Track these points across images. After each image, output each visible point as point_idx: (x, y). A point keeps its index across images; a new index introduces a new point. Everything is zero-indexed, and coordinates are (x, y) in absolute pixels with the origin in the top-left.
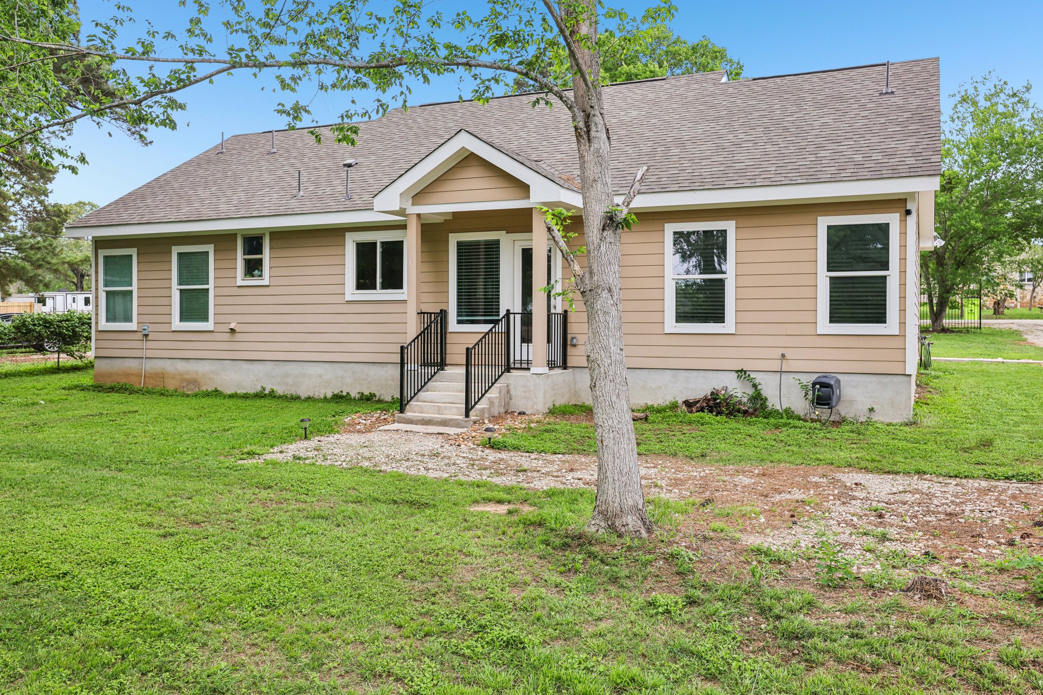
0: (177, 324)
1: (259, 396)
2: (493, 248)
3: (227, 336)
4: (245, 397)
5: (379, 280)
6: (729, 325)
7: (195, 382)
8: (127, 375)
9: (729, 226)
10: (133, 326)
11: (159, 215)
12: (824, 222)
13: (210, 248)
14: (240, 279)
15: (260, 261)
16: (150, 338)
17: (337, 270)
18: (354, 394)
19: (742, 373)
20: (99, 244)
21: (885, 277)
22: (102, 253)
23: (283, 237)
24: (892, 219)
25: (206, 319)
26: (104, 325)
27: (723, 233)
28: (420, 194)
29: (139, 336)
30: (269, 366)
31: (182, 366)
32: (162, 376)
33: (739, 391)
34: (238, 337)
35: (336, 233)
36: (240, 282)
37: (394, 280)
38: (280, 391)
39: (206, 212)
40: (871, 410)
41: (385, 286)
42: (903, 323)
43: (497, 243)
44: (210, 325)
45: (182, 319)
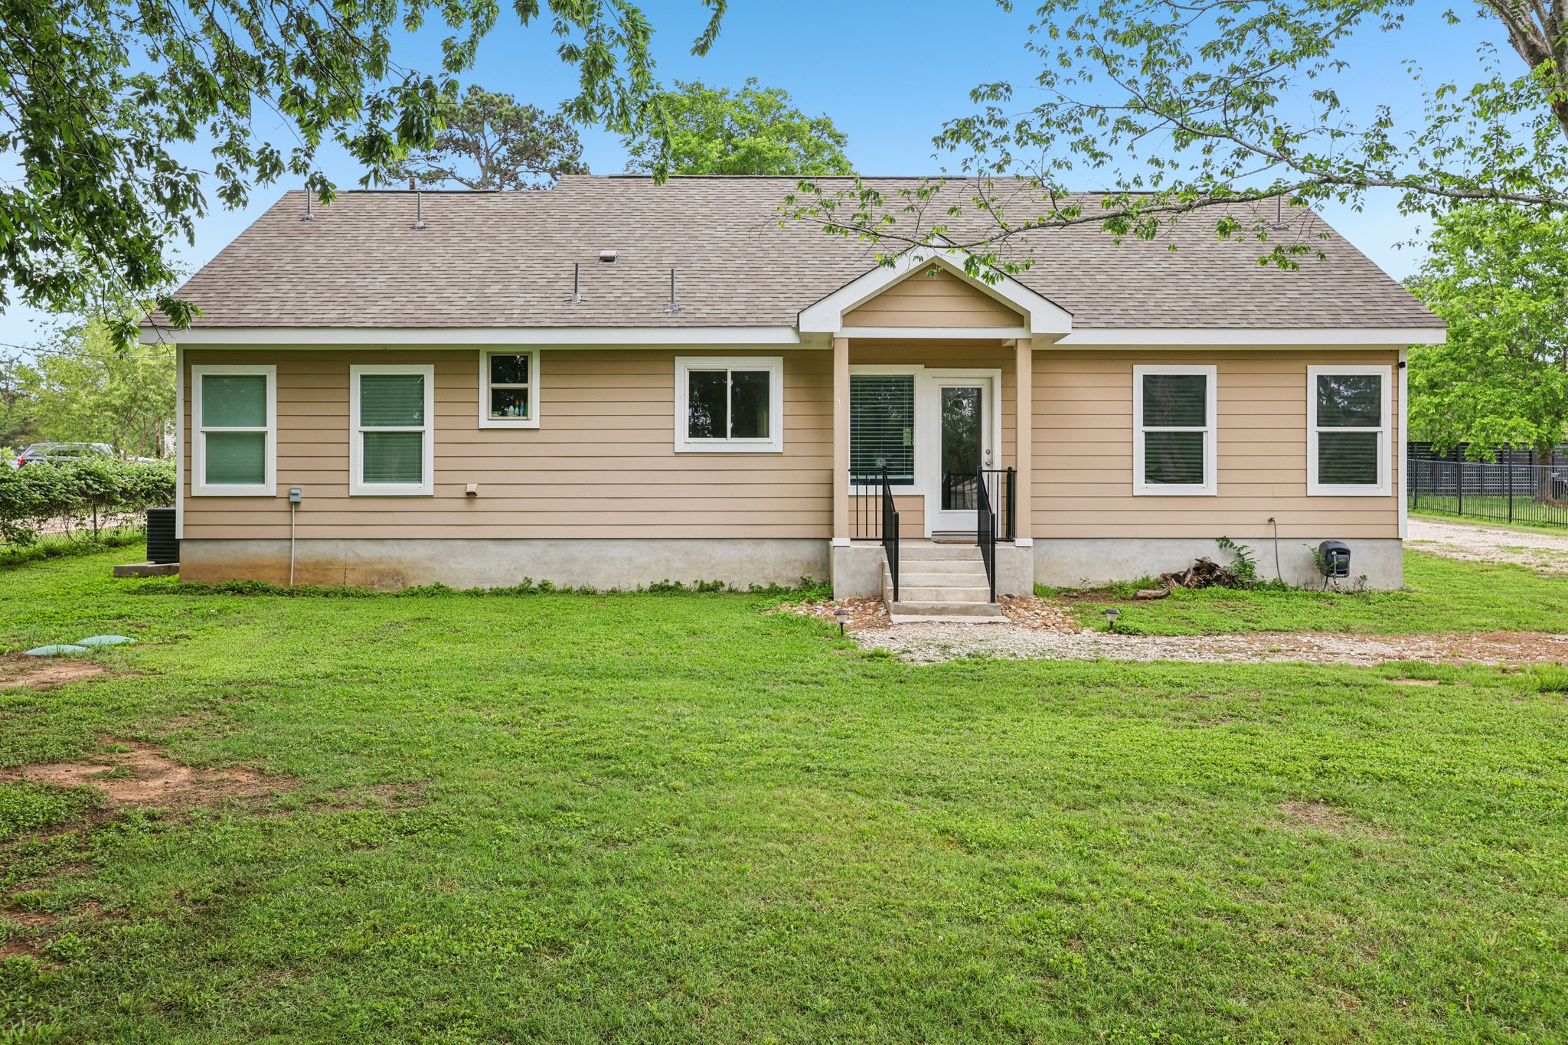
0: (358, 485)
1: (524, 591)
2: (906, 386)
3: (461, 504)
4: (498, 593)
5: (729, 425)
6: (1210, 484)
7: (397, 575)
8: (253, 567)
10: (270, 487)
13: (427, 371)
14: (485, 416)
15: (522, 397)
16: (302, 507)
17: (664, 409)
18: (687, 583)
19: (1224, 542)
20: (191, 356)
22: (198, 372)
23: (558, 359)
24: (1384, 371)
25: (418, 477)
26: (201, 486)
28: (850, 316)
29: (283, 505)
30: (538, 548)
31: (369, 551)
32: (322, 567)
34: (479, 504)
35: (665, 355)
36: (484, 423)
37: (752, 423)
38: (558, 583)
40: (1364, 578)
41: (736, 433)
42: (1396, 484)
43: (910, 381)
44: (426, 487)
45: (367, 478)
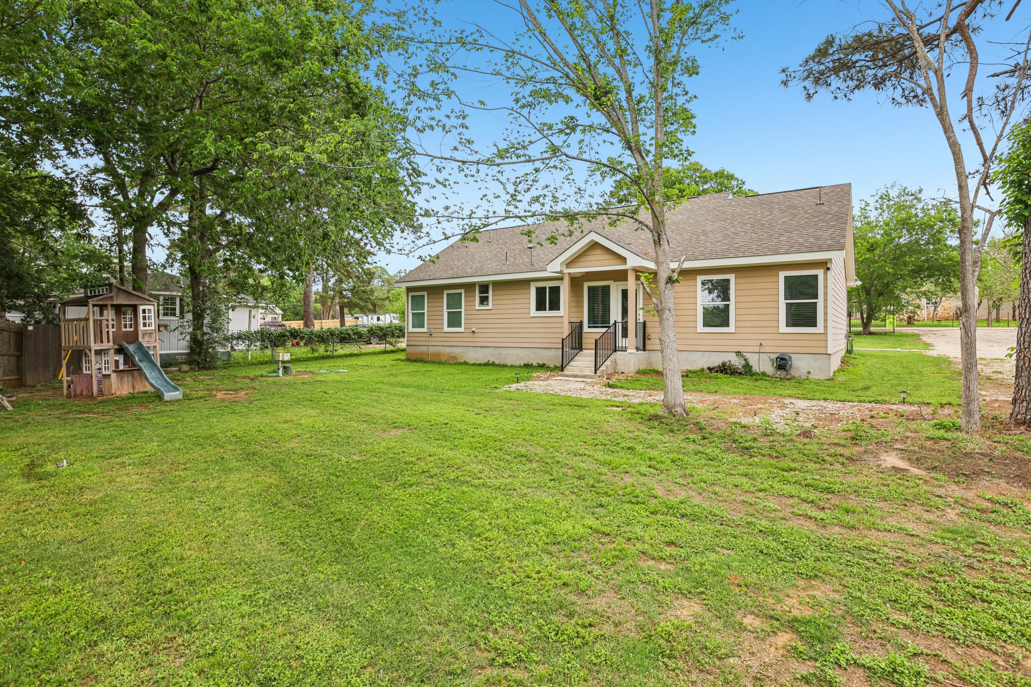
0: (446, 328)
1: (487, 364)
2: (606, 290)
3: (471, 335)
4: (480, 365)
5: (547, 306)
6: (732, 328)
7: (455, 358)
8: (422, 354)
9: (732, 277)
10: (425, 330)
11: (438, 275)
12: (782, 274)
13: (462, 291)
14: (477, 306)
15: (487, 298)
16: (433, 336)
17: (527, 301)
18: (535, 364)
19: (738, 353)
20: (409, 290)
21: (816, 303)
22: (411, 294)
23: (499, 285)
24: (820, 272)
25: (460, 326)
26: (411, 329)
27: (728, 281)
28: (570, 263)
29: (428, 335)
30: (492, 350)
31: (448, 350)
32: (438, 354)
33: (737, 362)
34: (476, 335)
35: (526, 283)
36: (477, 308)
37: (555, 306)
38: (497, 362)
39: (461, 273)
40: (809, 372)
41: (550, 309)
42: (826, 327)
43: (609, 286)
44: (462, 329)
45: (448, 326)
